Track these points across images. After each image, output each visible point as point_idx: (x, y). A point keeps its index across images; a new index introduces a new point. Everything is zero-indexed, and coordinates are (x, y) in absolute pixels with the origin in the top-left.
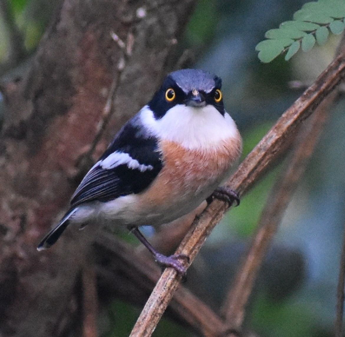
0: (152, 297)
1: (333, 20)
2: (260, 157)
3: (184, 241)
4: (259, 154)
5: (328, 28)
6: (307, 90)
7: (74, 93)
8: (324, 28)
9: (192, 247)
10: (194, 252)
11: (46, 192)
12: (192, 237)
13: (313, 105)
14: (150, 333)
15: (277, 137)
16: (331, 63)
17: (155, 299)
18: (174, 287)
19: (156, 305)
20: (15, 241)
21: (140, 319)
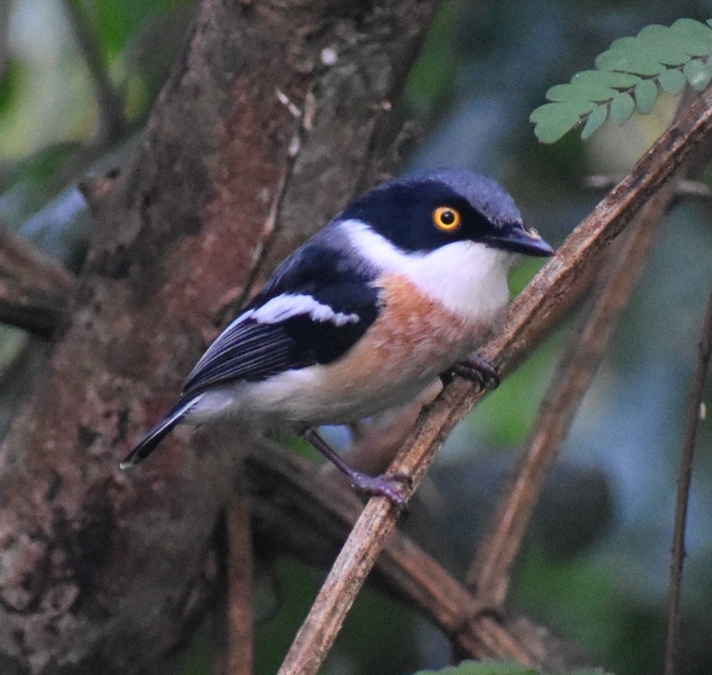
0: (346, 548)
1: (665, 67)
2: (536, 304)
3: (403, 451)
4: (534, 298)
5: (657, 82)
6: (617, 187)
7: (213, 196)
8: (650, 83)
9: (415, 462)
10: (419, 471)
11: (163, 370)
12: (416, 444)
13: (628, 213)
14: (343, 611)
15: (565, 268)
16: (660, 139)
17: (353, 552)
18: (386, 531)
19: (354, 562)
20: (109, 456)
21: (325, 587)
